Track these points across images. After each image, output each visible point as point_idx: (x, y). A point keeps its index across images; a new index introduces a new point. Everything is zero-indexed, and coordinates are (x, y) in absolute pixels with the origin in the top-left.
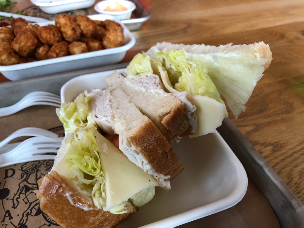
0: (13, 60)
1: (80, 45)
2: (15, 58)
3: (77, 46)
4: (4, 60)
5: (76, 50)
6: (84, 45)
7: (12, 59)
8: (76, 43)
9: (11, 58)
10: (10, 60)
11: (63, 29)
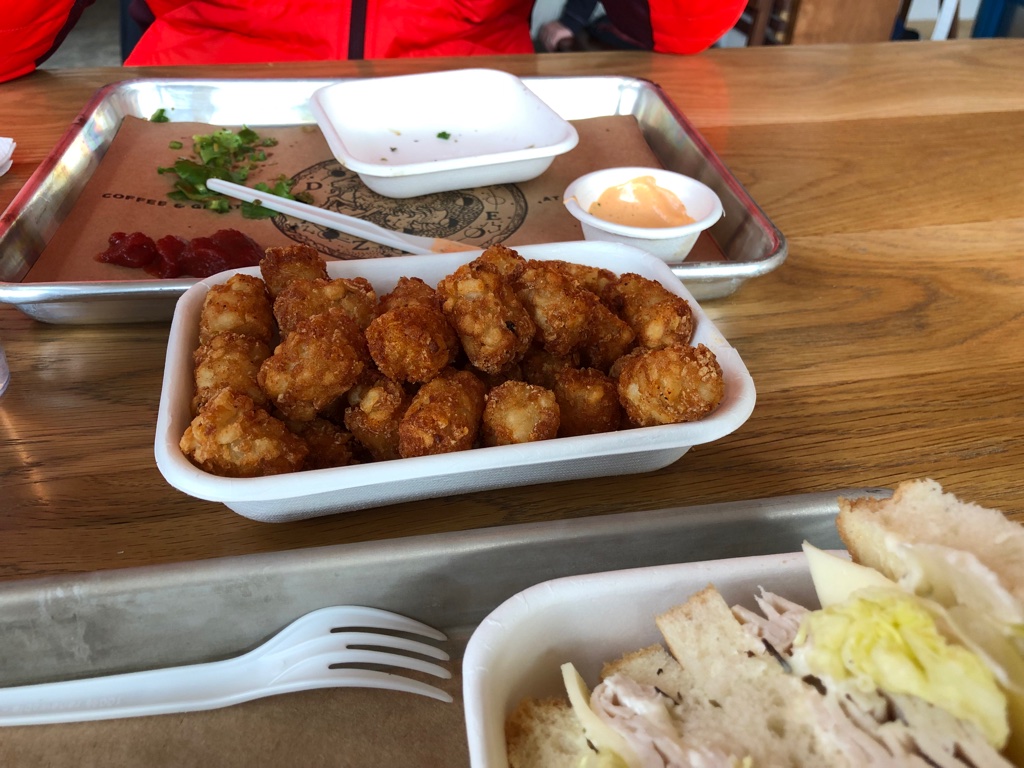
0: (263, 446)
1: (533, 398)
2: (270, 436)
3: (521, 405)
4: (228, 445)
5: (514, 418)
6: (546, 401)
7: (258, 442)
8: (514, 388)
9: (256, 436)
10: (251, 448)
11: (467, 323)
